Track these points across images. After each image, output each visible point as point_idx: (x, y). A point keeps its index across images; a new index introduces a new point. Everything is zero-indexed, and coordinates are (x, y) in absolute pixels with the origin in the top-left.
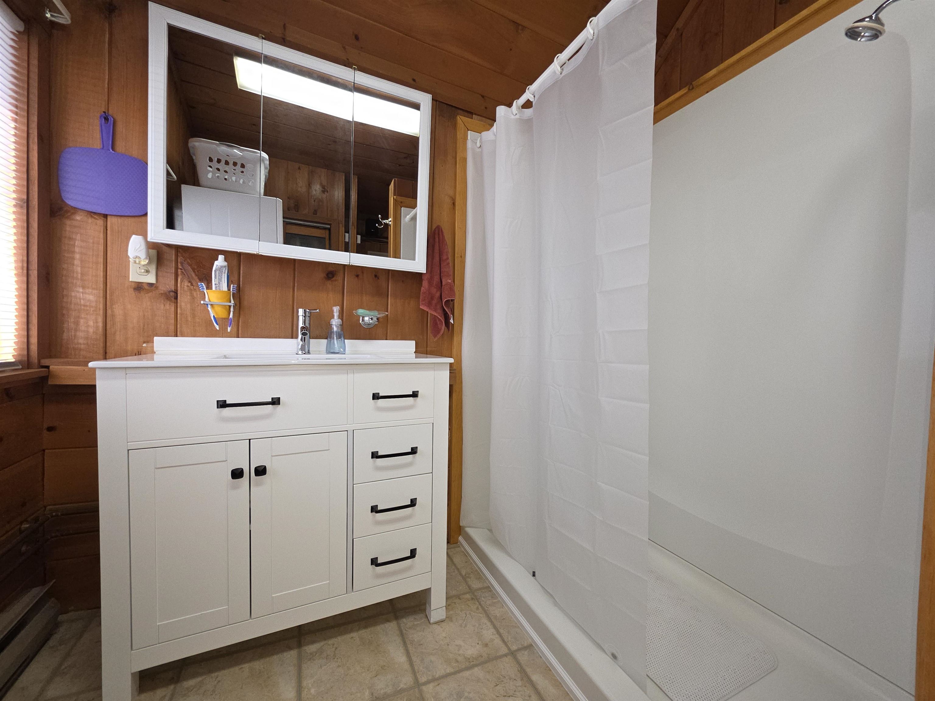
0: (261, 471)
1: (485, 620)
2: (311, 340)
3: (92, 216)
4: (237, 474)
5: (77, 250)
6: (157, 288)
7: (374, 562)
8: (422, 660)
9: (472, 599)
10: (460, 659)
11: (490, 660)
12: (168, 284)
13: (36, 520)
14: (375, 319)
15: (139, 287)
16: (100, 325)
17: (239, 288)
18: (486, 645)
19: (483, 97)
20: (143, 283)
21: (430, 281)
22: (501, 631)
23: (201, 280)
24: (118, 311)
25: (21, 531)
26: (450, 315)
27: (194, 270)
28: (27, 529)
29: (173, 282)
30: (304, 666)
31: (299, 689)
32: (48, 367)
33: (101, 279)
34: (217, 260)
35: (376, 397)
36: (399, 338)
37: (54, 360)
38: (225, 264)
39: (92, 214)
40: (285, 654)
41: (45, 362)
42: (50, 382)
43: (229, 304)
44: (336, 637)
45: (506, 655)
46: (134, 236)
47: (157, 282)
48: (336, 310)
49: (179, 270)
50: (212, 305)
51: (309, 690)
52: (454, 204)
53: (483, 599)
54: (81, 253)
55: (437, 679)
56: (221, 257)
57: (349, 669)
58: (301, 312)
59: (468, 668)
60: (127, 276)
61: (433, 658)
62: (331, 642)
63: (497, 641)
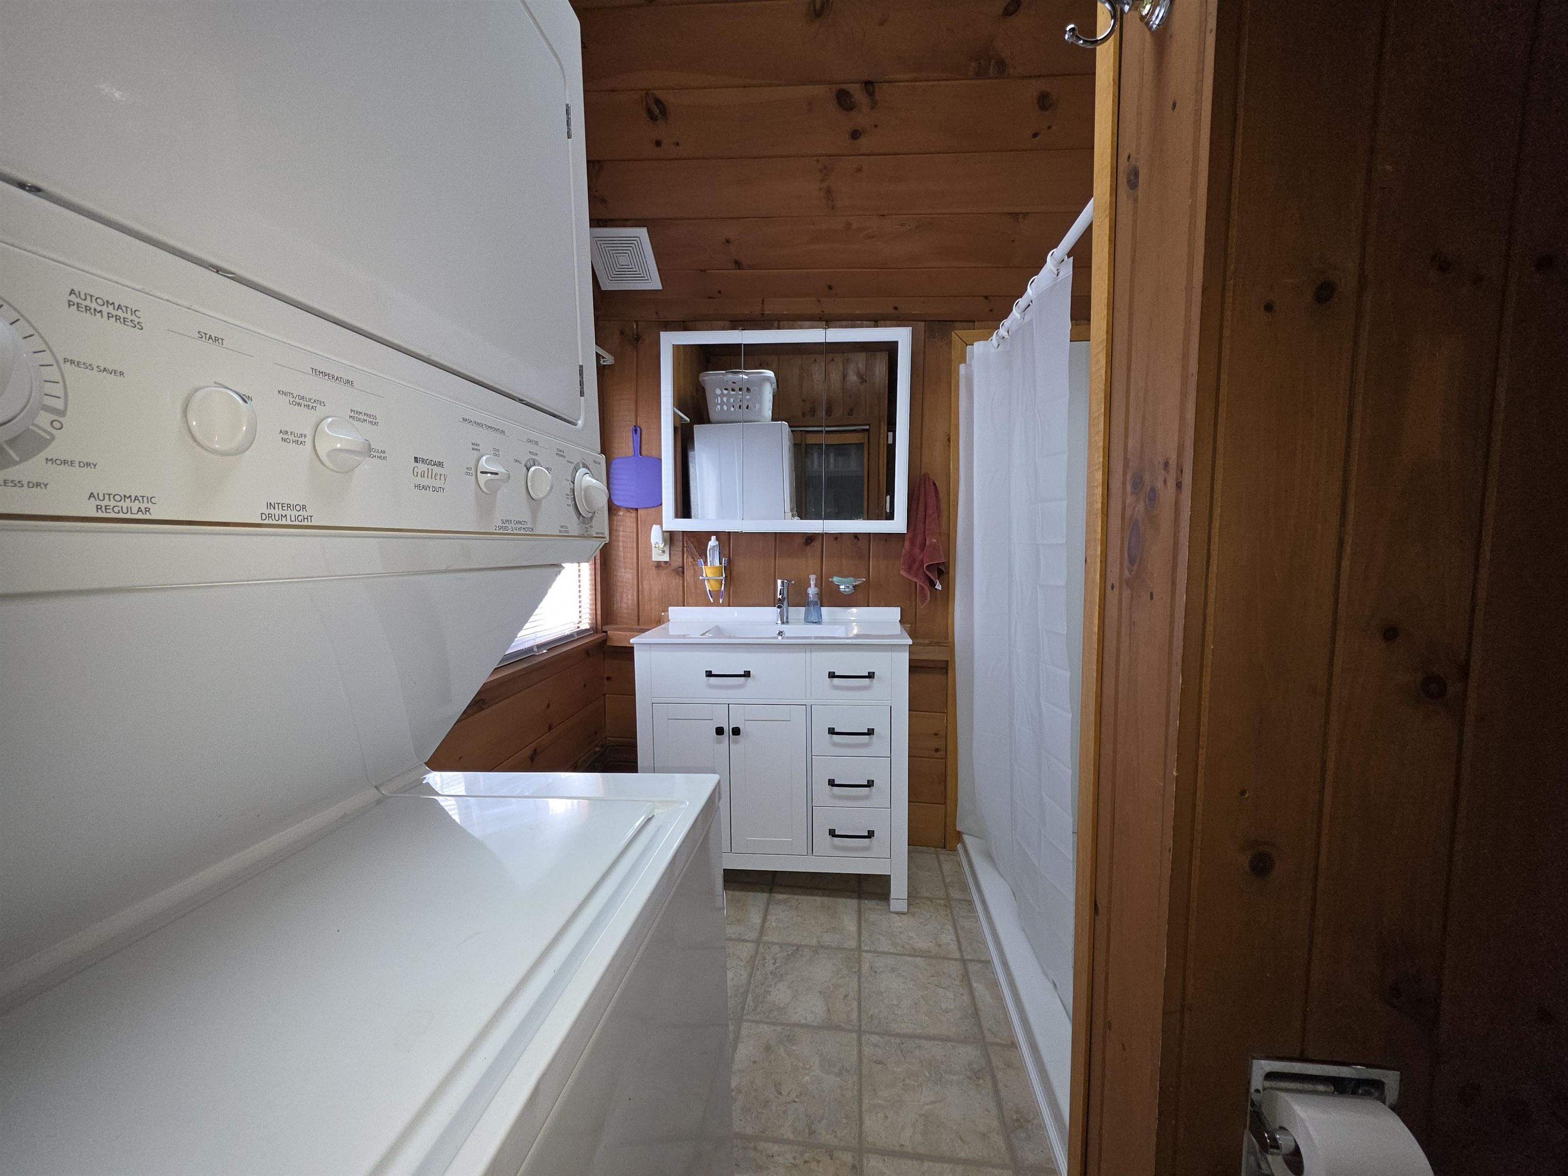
0: (736, 731)
1: (949, 927)
2: (789, 608)
3: (629, 511)
4: (720, 731)
5: (621, 539)
6: (670, 565)
7: (832, 833)
8: (871, 936)
9: (945, 905)
10: (907, 946)
11: (937, 957)
12: (677, 562)
13: (602, 746)
14: (851, 587)
15: (659, 565)
16: (635, 598)
17: (729, 561)
18: (940, 946)
19: (986, 297)
20: (660, 562)
21: (913, 543)
22: (962, 940)
23: (701, 556)
24: (646, 586)
25: (595, 753)
26: (934, 580)
27: (695, 546)
28: (598, 751)
29: (681, 559)
30: (771, 906)
31: (764, 919)
32: (606, 632)
33: (635, 560)
34: (710, 540)
35: (832, 675)
36: (883, 604)
37: (610, 626)
38: (717, 543)
39: (628, 509)
40: (759, 894)
41: (605, 628)
42: (608, 644)
43: (722, 578)
44: (801, 895)
45: (956, 960)
46: (654, 526)
47: (670, 559)
48: (813, 577)
49: (685, 548)
50: (708, 580)
51: (771, 922)
52: (949, 440)
53: (957, 909)
54: (623, 541)
55: (878, 953)
56: (713, 538)
57: (805, 920)
58: (779, 582)
59: (910, 955)
60: (651, 557)
61: (880, 937)
62: (796, 897)
63: (953, 946)
